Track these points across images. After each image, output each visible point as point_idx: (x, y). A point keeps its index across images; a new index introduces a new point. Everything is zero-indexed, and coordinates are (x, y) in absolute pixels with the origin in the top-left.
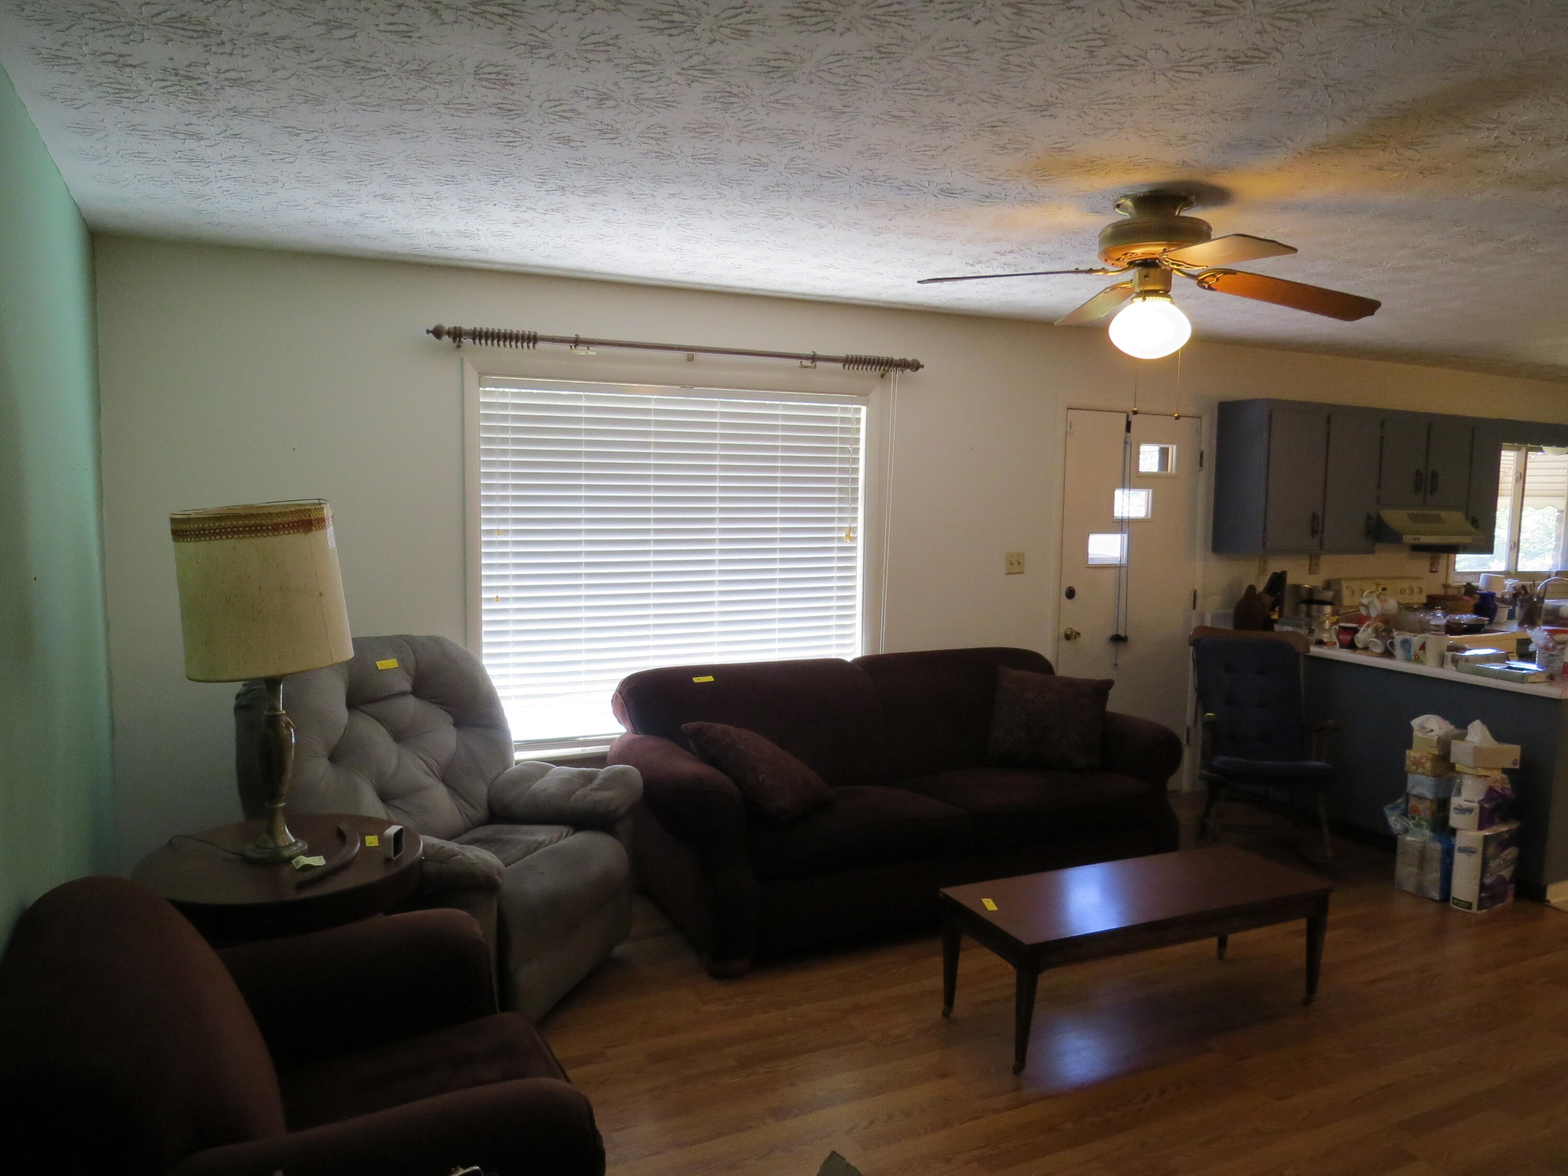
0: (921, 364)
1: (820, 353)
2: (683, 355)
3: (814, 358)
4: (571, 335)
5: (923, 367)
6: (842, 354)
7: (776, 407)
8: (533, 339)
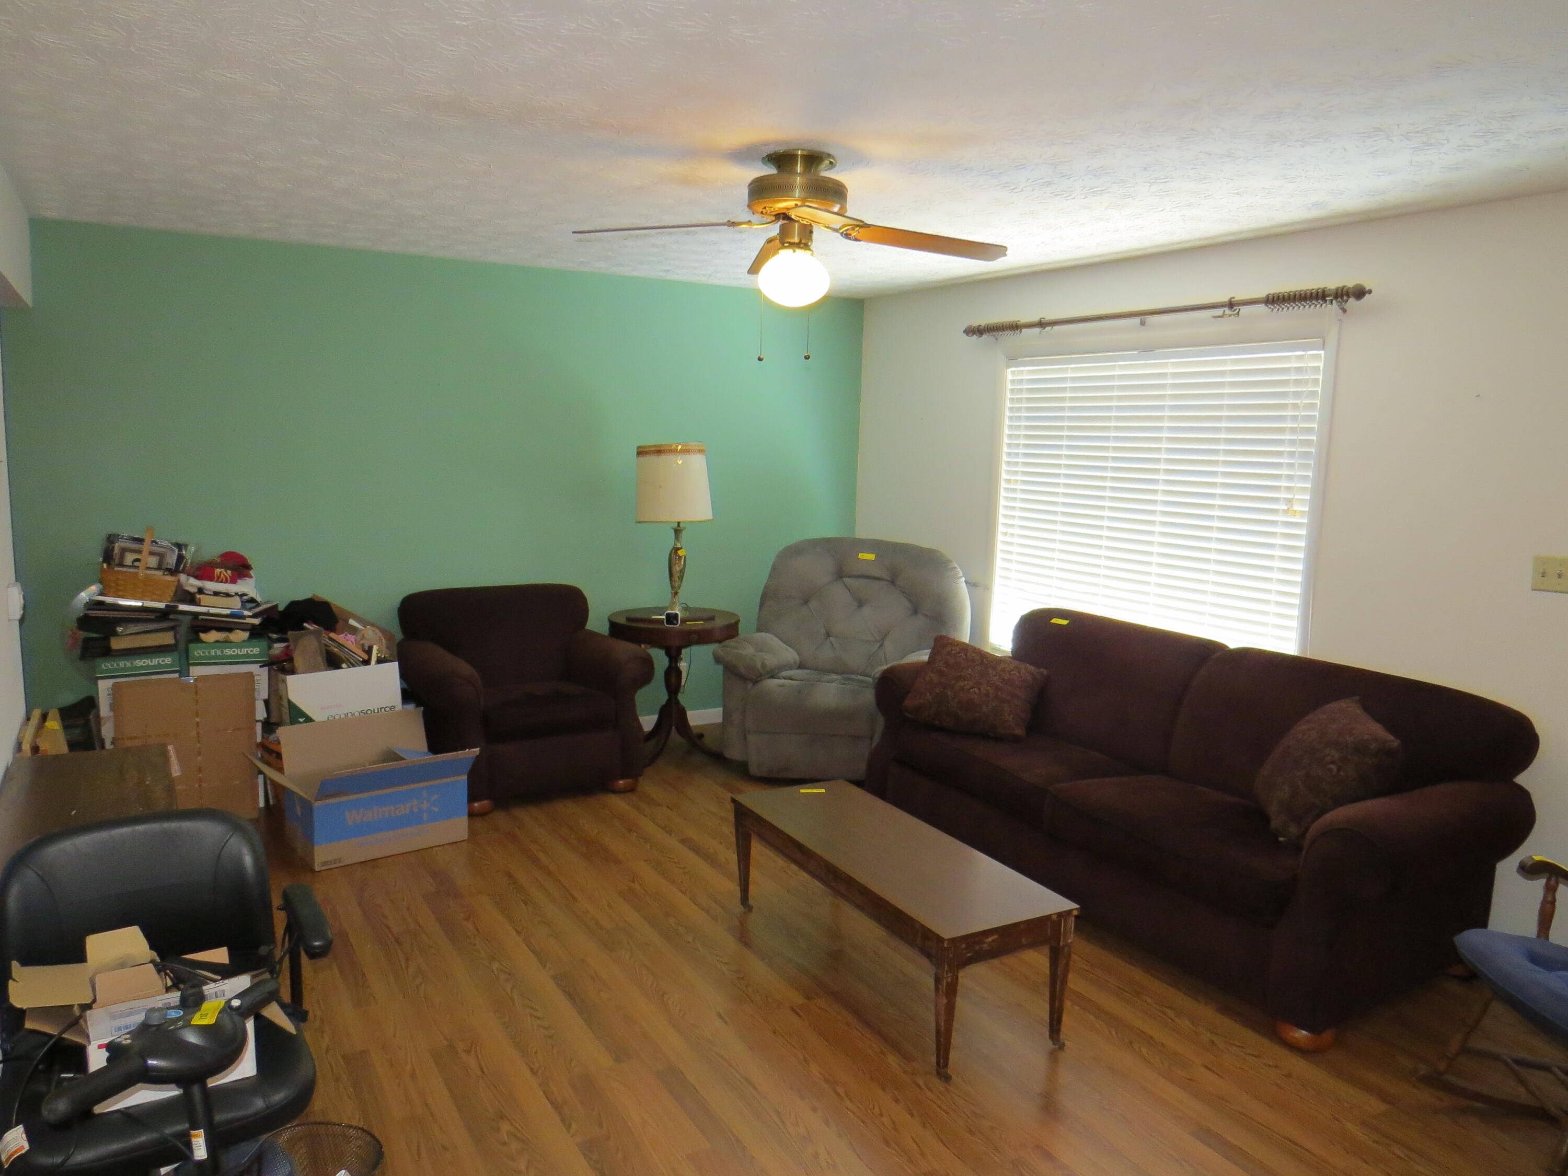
0: (1367, 288)
1: (1239, 297)
2: (1136, 320)
3: (1231, 305)
4: (1035, 318)
5: (1370, 292)
6: (1262, 294)
7: (1224, 362)
8: (1015, 327)
